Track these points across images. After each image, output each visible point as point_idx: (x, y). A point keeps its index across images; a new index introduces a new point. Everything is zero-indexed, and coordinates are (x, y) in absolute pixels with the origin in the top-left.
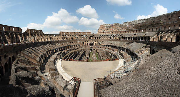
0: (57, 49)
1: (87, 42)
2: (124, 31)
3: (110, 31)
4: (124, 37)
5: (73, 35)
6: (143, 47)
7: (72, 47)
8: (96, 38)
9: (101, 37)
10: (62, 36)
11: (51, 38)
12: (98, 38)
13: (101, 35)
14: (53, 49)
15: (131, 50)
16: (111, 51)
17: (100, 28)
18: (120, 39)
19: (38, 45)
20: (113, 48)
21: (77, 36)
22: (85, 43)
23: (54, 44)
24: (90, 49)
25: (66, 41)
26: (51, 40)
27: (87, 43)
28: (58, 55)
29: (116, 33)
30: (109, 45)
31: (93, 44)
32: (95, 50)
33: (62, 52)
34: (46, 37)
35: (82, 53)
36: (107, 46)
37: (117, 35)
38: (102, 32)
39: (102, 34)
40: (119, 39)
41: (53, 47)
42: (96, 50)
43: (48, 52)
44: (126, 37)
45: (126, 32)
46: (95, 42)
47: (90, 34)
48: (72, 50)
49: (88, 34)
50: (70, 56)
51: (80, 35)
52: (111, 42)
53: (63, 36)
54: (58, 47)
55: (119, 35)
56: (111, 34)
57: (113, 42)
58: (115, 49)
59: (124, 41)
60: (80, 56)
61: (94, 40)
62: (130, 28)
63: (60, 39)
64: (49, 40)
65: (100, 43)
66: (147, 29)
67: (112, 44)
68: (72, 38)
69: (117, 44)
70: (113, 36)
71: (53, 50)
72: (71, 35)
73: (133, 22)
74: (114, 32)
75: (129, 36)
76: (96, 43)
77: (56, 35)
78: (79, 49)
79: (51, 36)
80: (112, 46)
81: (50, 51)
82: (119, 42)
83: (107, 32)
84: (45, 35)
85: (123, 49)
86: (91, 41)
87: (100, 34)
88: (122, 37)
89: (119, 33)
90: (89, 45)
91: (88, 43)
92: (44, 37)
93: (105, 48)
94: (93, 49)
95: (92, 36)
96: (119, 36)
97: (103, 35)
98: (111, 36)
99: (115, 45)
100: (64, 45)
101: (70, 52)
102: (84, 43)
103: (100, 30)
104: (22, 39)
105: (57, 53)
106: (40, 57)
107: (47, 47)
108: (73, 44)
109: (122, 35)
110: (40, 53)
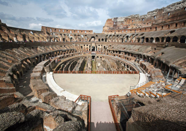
0: (40, 56)
1: (87, 45)
2: (148, 28)
4: (147, 39)
5: (65, 35)
7: (64, 54)
8: (99, 40)
9: (107, 38)
10: (46, 35)
11: (24, 37)
12: (103, 40)
13: (107, 35)
14: (33, 55)
15: (161, 60)
16: (124, 60)
17: (106, 25)
18: (139, 41)
20: (127, 56)
21: (72, 37)
22: (83, 48)
23: (33, 48)
24: (92, 56)
25: (54, 44)
26: (25, 40)
27: (86, 47)
28: (45, 65)
29: (132, 32)
30: (121, 50)
31: (95, 49)
32: (100, 57)
33: (50, 61)
34: (13, 32)
35: (81, 61)
36: (117, 52)
37: (134, 36)
38: (109, 31)
39: (109, 33)
40: (137, 41)
41: (33, 53)
42: (101, 57)
44: (152, 39)
45: (151, 28)
46: (99, 45)
47: (91, 33)
48: (66, 57)
49: (88, 33)
50: (63, 66)
51: (75, 35)
52: (123, 46)
53: (48, 34)
54: (42, 52)
55: (137, 35)
56: (123, 33)
57: (126, 46)
58: (130, 57)
59: (148, 45)
60: (80, 66)
61: (98, 44)
62: (160, 21)
63: (44, 38)
64: (21, 40)
65: (106, 48)
67: (125, 50)
68: (64, 39)
69: (134, 49)
70: (127, 37)
71: (34, 58)
72: (61, 34)
73: (168, 7)
74: (128, 30)
75: (158, 36)
76: (100, 47)
77: (34, 32)
78: (76, 56)
79: (24, 33)
80: (126, 53)
82: (137, 47)
84: (9, 29)
86: (93, 45)
87: (106, 33)
88: (143, 38)
89: (138, 32)
90: (90, 50)
91: (88, 47)
92: (6, 31)
93: (114, 55)
94: (96, 57)
95: (92, 37)
96: (137, 37)
97: (110, 35)
98: (124, 37)
99: (130, 51)
100: (50, 49)
101: (63, 60)
102: (82, 47)
103: (106, 28)
105: (44, 63)
106: (11, 73)
107: (19, 54)
108: (65, 48)
109: (142, 34)
110: (6, 65)
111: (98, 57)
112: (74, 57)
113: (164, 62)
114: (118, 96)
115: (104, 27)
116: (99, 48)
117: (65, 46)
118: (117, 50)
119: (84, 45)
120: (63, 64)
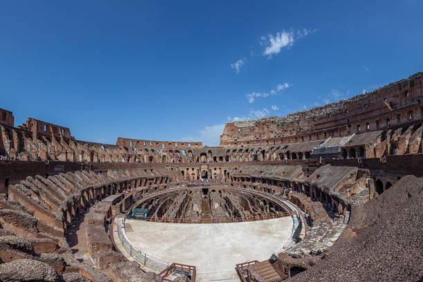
0: (109, 186)
1: (193, 169)
3: (252, 138)
4: (294, 155)
5: (153, 150)
6: (352, 175)
7: (150, 184)
8: (215, 159)
9: (229, 154)
10: (123, 151)
11: (92, 154)
12: (221, 158)
14: (99, 184)
15: (319, 186)
16: (262, 194)
17: (226, 133)
18: (282, 158)
19: (56, 169)
20: (266, 185)
21: (165, 154)
22: (185, 174)
23: (101, 172)
24: (203, 190)
25: (133, 166)
26: (92, 159)
27: (190, 171)
28: (114, 203)
29: (270, 143)
30: (256, 176)
31: (209, 177)
32: (217, 191)
33: (123, 196)
34: (80, 148)
35: (180, 199)
36: (248, 179)
37: (273, 150)
38: (232, 143)
39: (232, 147)
40: (279, 159)
41: (98, 180)
42: (220, 192)
43: (85, 194)
44: (300, 154)
45: (296, 138)
46: (215, 169)
47: (200, 147)
48: (152, 191)
49: (193, 147)
51: (171, 151)
52: (257, 168)
53: (127, 149)
55: (278, 148)
56: (256, 146)
57: (263, 168)
58: (273, 187)
59: (295, 165)
61: (212, 166)
62: (306, 128)
63: (118, 157)
64: (88, 159)
65: (228, 174)
66: (352, 125)
67: (262, 175)
68: (151, 158)
69: (276, 172)
70: (263, 152)
71: (99, 189)
72: (147, 150)
74: (263, 140)
75: (307, 150)
76: (218, 172)
77: (106, 146)
78: (171, 189)
79: (93, 148)
80: (264, 180)
81: (91, 192)
82: (281, 168)
83: (245, 142)
84: (76, 143)
85: (297, 187)
86: (204, 168)
87: (226, 147)
88: (288, 153)
89: (278, 144)
90: (198, 178)
91: (195, 172)
92: (73, 147)
93: (245, 186)
94: (210, 190)
95: (204, 154)
96: (278, 151)
97: (235, 151)
98: (259, 153)
99: (271, 176)
100: (127, 175)
101: (147, 196)
102: (183, 172)
103: (225, 138)
104: (12, 146)
105: (111, 198)
106: (65, 208)
107: (81, 180)
108: (153, 175)
109: (286, 147)
110: (63, 193)
111: (214, 191)
112: (167, 191)
113: (322, 189)
114: (256, 261)
115: (221, 136)
116: (215, 174)
117: (152, 170)
118: (248, 177)
119: (188, 169)
120: (146, 204)
